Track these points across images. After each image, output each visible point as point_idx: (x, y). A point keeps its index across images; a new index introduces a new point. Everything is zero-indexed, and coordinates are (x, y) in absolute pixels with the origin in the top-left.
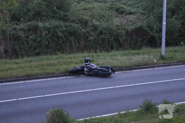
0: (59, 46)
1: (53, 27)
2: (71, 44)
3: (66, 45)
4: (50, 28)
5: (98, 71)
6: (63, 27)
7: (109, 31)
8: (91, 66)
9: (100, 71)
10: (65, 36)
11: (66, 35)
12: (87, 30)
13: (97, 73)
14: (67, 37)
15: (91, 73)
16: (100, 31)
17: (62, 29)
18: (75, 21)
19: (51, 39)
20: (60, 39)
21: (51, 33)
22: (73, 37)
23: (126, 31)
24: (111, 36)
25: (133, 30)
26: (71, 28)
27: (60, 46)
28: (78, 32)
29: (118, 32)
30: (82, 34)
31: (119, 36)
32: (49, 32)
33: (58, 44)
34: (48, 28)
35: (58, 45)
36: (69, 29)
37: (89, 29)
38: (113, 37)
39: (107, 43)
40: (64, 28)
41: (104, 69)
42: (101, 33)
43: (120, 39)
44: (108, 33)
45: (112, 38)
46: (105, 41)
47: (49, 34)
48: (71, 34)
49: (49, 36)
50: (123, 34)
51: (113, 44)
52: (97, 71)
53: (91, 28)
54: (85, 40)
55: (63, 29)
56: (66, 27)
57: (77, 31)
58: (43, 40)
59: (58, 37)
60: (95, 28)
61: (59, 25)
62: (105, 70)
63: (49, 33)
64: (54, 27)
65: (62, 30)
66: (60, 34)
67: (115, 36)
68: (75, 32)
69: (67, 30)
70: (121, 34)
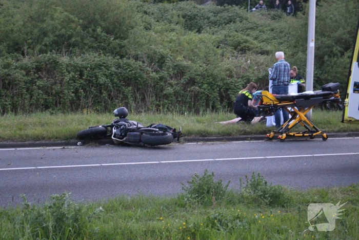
0: (101, 105)
1: (89, 66)
2: (126, 101)
3: (114, 103)
4: (84, 68)
5: (142, 133)
6: (110, 67)
7: (209, 79)
8: (126, 124)
9: (146, 134)
10: (114, 85)
11: (116, 83)
12: (163, 74)
13: (138, 138)
14: (119, 87)
15: (125, 139)
16: (189, 77)
17: (108, 70)
18: (140, 58)
19: (85, 90)
20: (103, 90)
21: (84, 78)
22: (130, 88)
23: (245, 81)
24: (213, 90)
25: (260, 79)
26: (129, 69)
27: (103, 104)
28: (142, 78)
29: (229, 82)
30: (150, 82)
31: (230, 89)
32: (81, 75)
33: (99, 100)
34: (79, 68)
35: (99, 102)
36: (124, 72)
37: (166, 72)
38: (216, 90)
39: (203, 103)
40: (113, 69)
41: (155, 129)
42: (192, 82)
43: (231, 95)
44: (206, 83)
45: (214, 92)
46: (199, 98)
47: (81, 80)
48: (128, 81)
49: (81, 83)
50: (238, 86)
51: (216, 104)
52: (138, 133)
53: (170, 71)
54: (156, 95)
55: (111, 70)
56: (119, 66)
57: (140, 76)
58: (66, 91)
59: (99, 87)
60: (180, 72)
61: (104, 63)
62: (157, 131)
63: (80, 78)
64: (91, 66)
65: (109, 72)
66: (102, 80)
67: (222, 90)
68: (136, 78)
69: (120, 73)
70: (235, 86)
